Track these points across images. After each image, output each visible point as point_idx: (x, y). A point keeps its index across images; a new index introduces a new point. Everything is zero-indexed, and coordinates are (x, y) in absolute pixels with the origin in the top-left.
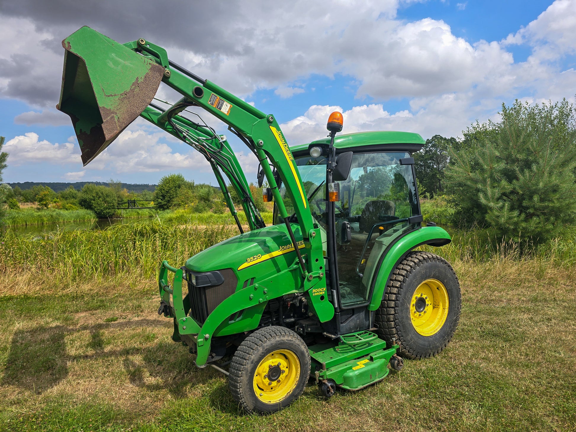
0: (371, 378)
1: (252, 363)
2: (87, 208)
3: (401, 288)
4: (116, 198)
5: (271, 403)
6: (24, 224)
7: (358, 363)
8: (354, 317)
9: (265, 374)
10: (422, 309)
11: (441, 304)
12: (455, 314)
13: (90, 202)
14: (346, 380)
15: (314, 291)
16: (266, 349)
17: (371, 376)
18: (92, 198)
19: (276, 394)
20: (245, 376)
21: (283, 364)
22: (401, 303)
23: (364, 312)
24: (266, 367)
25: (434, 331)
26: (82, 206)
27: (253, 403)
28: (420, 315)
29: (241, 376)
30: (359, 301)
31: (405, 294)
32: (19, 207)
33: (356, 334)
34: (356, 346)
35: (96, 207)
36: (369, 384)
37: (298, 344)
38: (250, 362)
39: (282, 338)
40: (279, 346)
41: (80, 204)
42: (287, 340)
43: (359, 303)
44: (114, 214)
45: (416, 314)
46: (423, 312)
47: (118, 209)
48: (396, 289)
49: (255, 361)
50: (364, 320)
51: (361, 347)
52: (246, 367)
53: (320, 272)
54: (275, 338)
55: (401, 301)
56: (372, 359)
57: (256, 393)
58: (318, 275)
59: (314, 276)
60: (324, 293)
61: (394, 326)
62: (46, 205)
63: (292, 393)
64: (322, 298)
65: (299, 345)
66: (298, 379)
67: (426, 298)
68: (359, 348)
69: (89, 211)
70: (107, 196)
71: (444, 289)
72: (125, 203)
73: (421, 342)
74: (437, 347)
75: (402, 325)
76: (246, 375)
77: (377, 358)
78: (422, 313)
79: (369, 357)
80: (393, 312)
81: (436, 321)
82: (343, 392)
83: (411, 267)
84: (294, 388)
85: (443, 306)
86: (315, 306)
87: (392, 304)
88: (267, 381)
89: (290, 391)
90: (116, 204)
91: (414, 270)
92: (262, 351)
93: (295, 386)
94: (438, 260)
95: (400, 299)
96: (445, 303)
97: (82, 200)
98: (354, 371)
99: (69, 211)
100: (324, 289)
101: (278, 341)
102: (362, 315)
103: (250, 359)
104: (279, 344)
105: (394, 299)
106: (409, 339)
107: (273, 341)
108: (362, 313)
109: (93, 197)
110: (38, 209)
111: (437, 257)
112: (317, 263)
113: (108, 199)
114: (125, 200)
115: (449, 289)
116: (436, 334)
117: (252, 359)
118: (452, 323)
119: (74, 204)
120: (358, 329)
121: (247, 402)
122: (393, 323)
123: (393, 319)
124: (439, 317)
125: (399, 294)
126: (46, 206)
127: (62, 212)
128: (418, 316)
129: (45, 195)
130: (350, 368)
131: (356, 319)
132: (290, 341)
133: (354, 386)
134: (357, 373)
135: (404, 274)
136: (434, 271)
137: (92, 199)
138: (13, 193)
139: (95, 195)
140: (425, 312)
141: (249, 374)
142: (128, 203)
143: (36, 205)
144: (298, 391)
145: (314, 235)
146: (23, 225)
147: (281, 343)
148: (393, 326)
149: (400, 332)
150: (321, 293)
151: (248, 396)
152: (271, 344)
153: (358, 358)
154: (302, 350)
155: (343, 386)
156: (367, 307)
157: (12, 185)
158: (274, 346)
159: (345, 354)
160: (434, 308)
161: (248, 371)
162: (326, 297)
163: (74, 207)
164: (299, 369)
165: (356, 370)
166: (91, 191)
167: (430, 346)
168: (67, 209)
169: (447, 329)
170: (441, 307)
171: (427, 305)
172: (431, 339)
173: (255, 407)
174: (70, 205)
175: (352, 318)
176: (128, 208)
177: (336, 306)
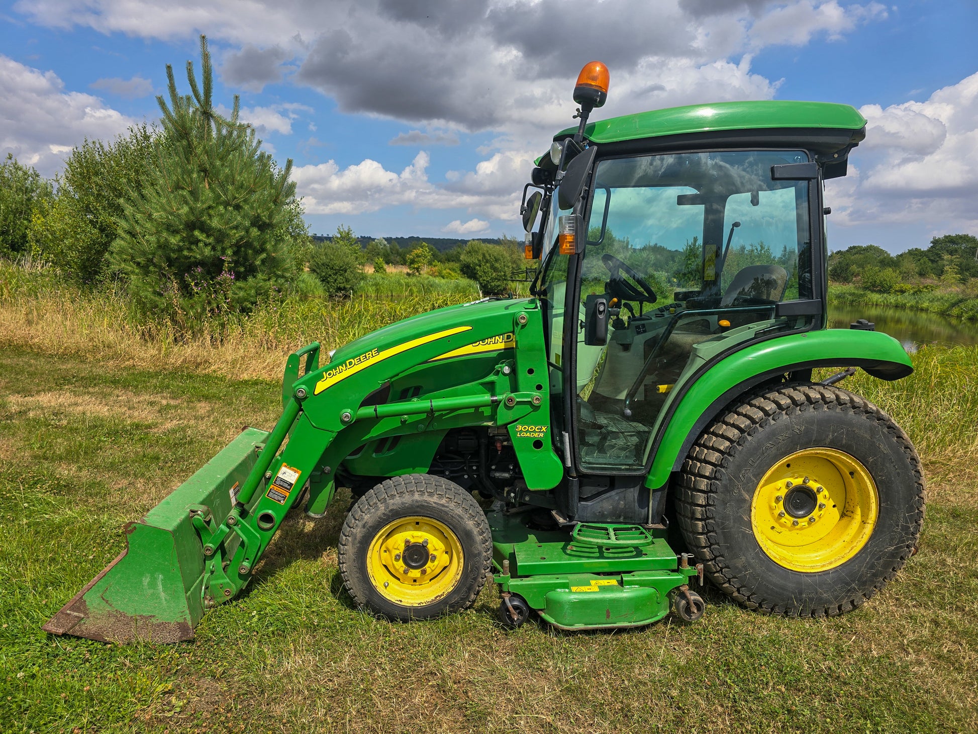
0: (608, 616)
1: (364, 526)
2: (470, 277)
3: (730, 455)
4: (510, 264)
5: (402, 604)
6: (390, 294)
7: (593, 582)
8: (613, 493)
9: (397, 552)
10: (801, 513)
11: (858, 511)
12: (892, 539)
13: (475, 269)
14: (552, 605)
15: (520, 428)
16: (392, 510)
17: (608, 612)
18: (477, 262)
19: (417, 592)
20: (350, 544)
21: (435, 544)
22: (725, 486)
23: (637, 488)
24: (399, 542)
25: (824, 566)
26: (464, 274)
27: (365, 594)
28: (795, 524)
29: (345, 545)
30: (626, 465)
31: (739, 468)
32: (385, 271)
33: (611, 527)
34: (611, 551)
35: (481, 276)
36: (600, 626)
37: (459, 516)
38: (360, 524)
39: (426, 497)
40: (418, 509)
41: (462, 270)
42: (435, 503)
43: (623, 467)
44: (505, 289)
45: (783, 520)
46: (807, 519)
47: (513, 281)
48: (717, 454)
49: (370, 525)
50: (636, 504)
51: (616, 555)
52: (354, 531)
53: (536, 394)
54: (413, 495)
55: (724, 482)
56: (621, 583)
57: (372, 580)
58: (530, 400)
59: (518, 400)
60: (542, 435)
61: (703, 529)
62: (417, 269)
63: (444, 599)
64: (538, 444)
65: (462, 518)
66: (459, 577)
67: (819, 490)
68: (611, 555)
69: (472, 282)
70: (497, 260)
71: (866, 478)
72: (523, 272)
73: (775, 579)
74: (820, 601)
75: (723, 533)
76: (353, 544)
77: (631, 583)
78: (803, 522)
79: (619, 578)
80: (701, 500)
81: (838, 545)
82: (545, 626)
83: (766, 413)
84: (450, 591)
85: (862, 516)
86: (521, 457)
87: (703, 484)
88: (400, 565)
89: (441, 593)
90: (509, 275)
91: (772, 422)
92: (383, 511)
93: (452, 588)
94: (854, 407)
95: (723, 478)
96: (869, 509)
97: (465, 264)
98: (571, 592)
99: (446, 280)
100: (544, 429)
101: (417, 501)
102: (633, 493)
103: (363, 519)
104: (418, 507)
105: (707, 474)
106: (739, 565)
107: (407, 499)
108: (632, 489)
109: (479, 261)
110: (408, 274)
111: (852, 400)
112: (530, 376)
113: (497, 265)
114: (523, 267)
115: (882, 482)
116: (826, 573)
117: (365, 521)
118: (879, 558)
119: (453, 270)
120: (621, 520)
121: (354, 588)
122: (700, 524)
123: (702, 515)
124: (847, 538)
125: (721, 466)
126: (418, 271)
127: (437, 280)
128: (789, 524)
129: (418, 256)
130: (565, 586)
131: (617, 498)
132: (443, 506)
133: (567, 622)
134: (573, 597)
135: (742, 426)
136: (834, 432)
137: (477, 265)
138: (389, 251)
139: (480, 258)
140: (811, 520)
141: (358, 545)
142: (527, 273)
143: (406, 270)
144: (456, 598)
145: (523, 321)
146: (388, 296)
147: (423, 506)
148: (700, 530)
149: (716, 546)
150: (536, 435)
151: (356, 580)
152: (403, 503)
153: (598, 574)
154: (468, 528)
155: (543, 615)
156: (643, 478)
157: (389, 240)
158: (408, 508)
159: (574, 558)
160: (843, 515)
161: (356, 539)
162: (547, 443)
163: (453, 274)
164: (462, 561)
165: (576, 593)
166: (476, 252)
167: (801, 593)
168: (443, 278)
169: (860, 567)
170: (858, 517)
171: (821, 506)
172: (809, 580)
173: (368, 602)
174: (448, 271)
175: (608, 495)
176: (526, 281)
177: (569, 464)
